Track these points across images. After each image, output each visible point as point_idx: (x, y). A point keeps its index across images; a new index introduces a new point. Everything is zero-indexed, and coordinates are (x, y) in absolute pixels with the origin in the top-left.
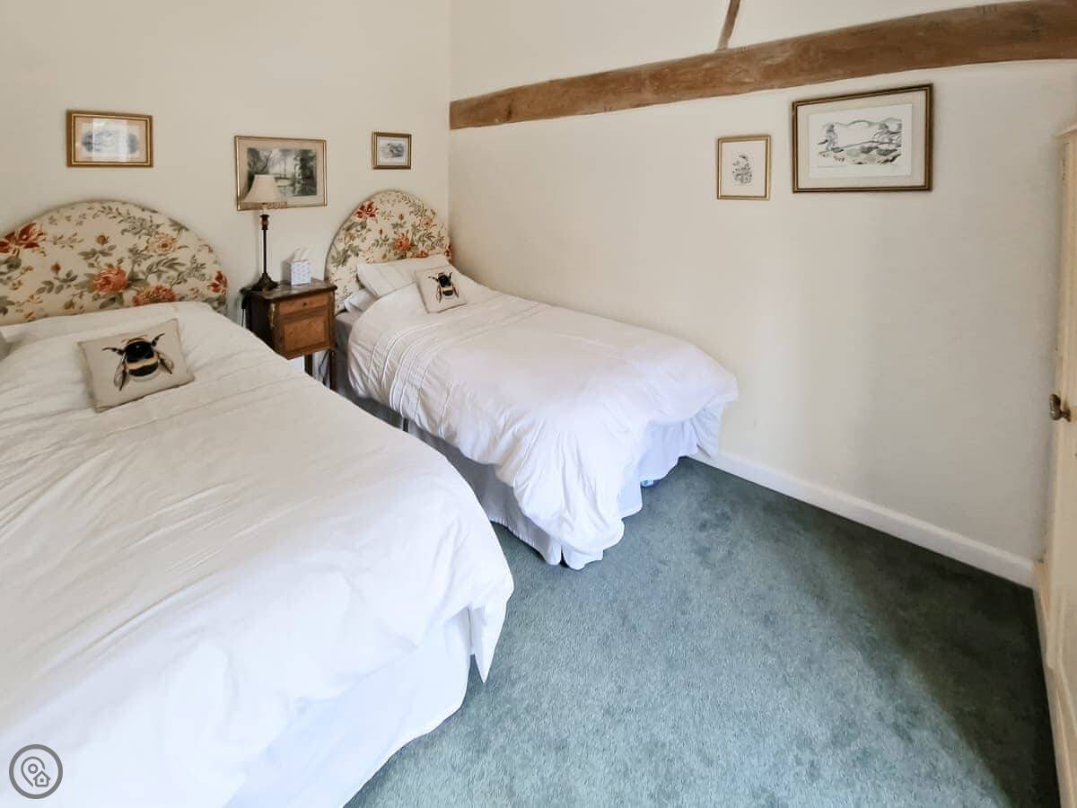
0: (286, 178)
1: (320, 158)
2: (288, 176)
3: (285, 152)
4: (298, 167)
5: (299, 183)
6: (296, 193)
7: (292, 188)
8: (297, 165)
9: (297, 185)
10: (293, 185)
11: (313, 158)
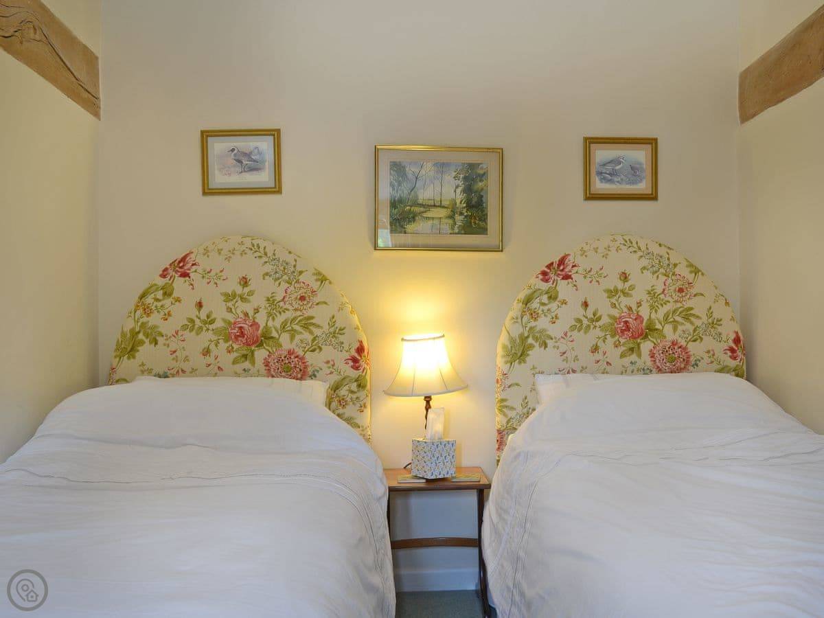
0: (441, 206)
1: (493, 177)
2: (445, 203)
3: (442, 167)
4: (459, 190)
5: (461, 214)
6: (456, 230)
7: (451, 221)
8: (457, 187)
9: (459, 218)
10: (452, 217)
11: (482, 176)
